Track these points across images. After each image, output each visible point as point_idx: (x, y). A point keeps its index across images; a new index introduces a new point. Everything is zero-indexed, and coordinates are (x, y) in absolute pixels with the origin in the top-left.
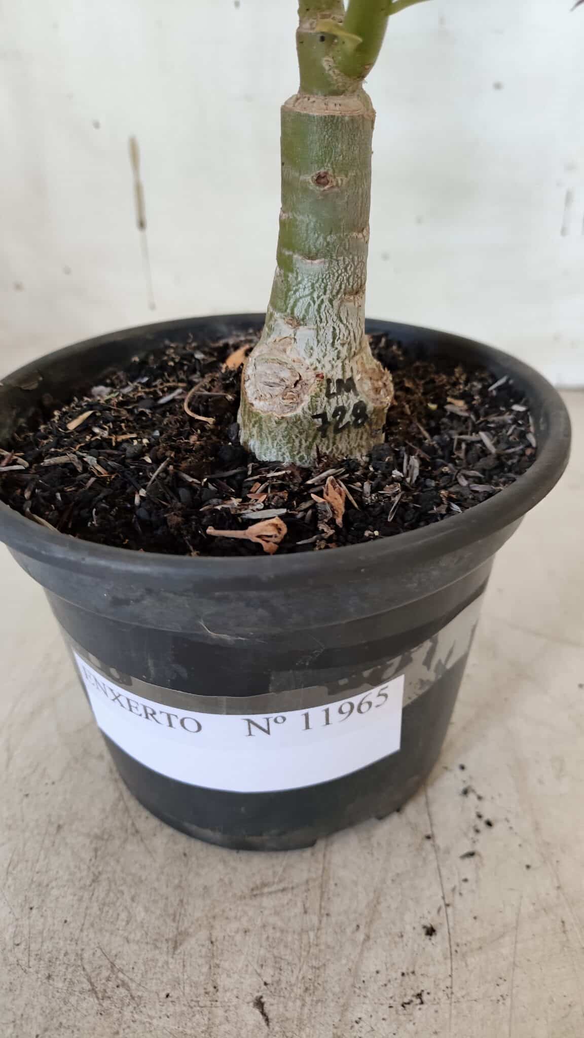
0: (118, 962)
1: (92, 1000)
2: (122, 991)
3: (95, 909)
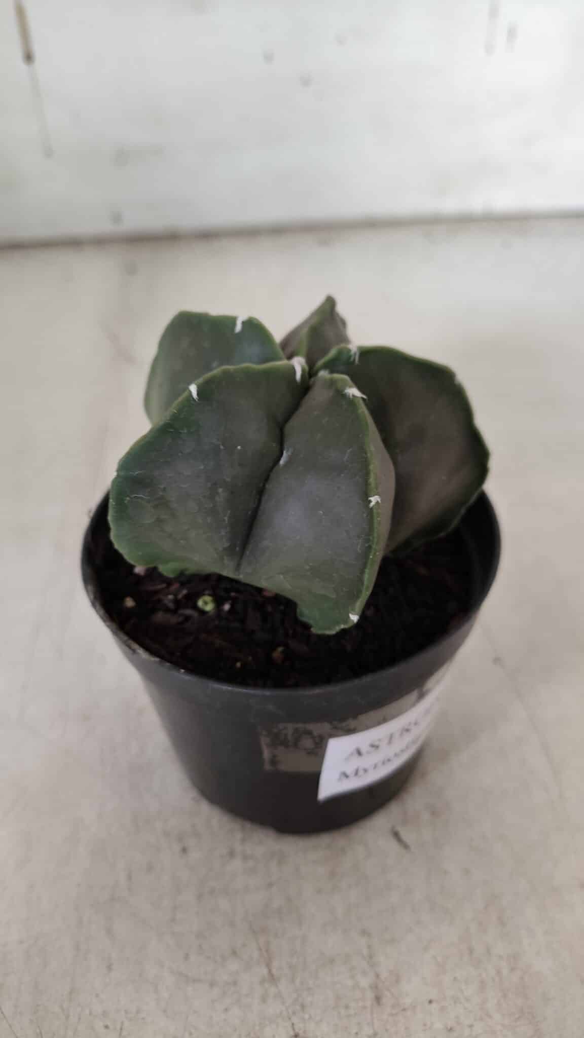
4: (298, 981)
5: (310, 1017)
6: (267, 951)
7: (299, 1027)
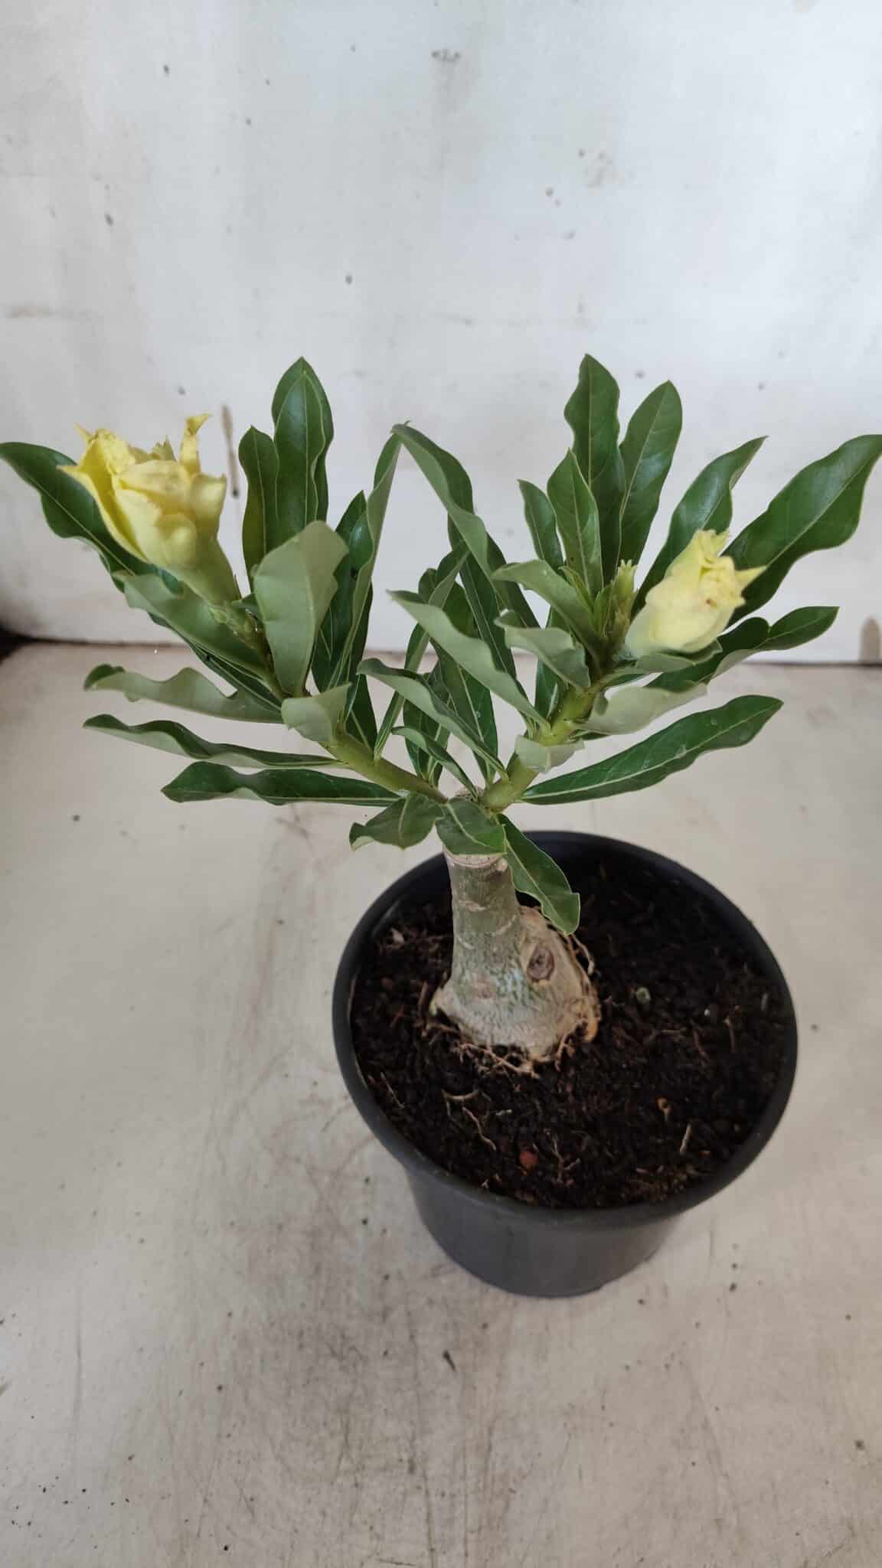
0: (347, 1333)
1: (333, 1363)
2: (353, 1354)
3: (322, 1293)
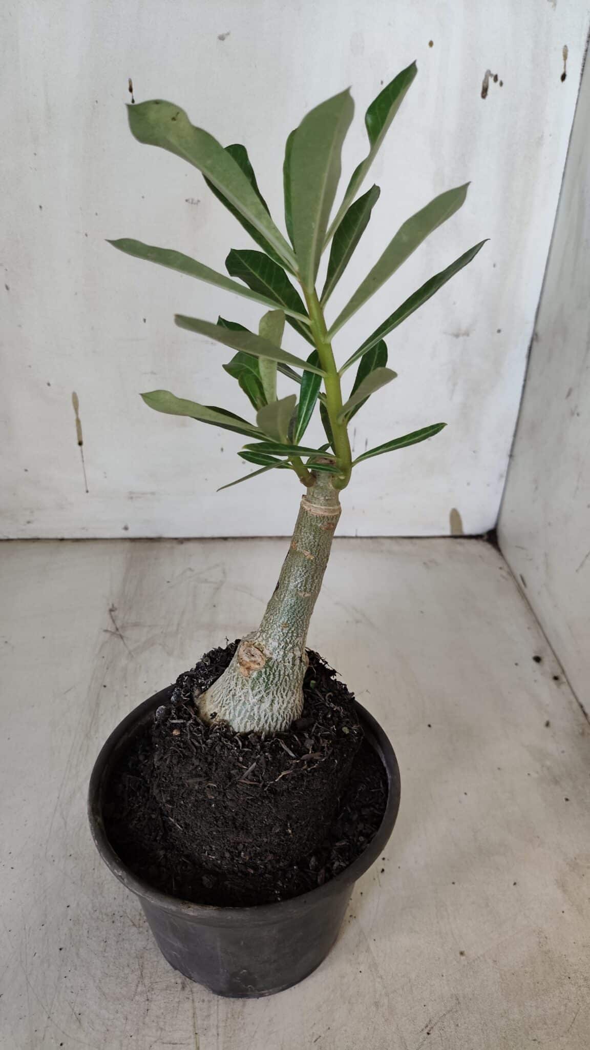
4: (152, 979)
5: (155, 994)
6: (142, 966)
7: (150, 997)
